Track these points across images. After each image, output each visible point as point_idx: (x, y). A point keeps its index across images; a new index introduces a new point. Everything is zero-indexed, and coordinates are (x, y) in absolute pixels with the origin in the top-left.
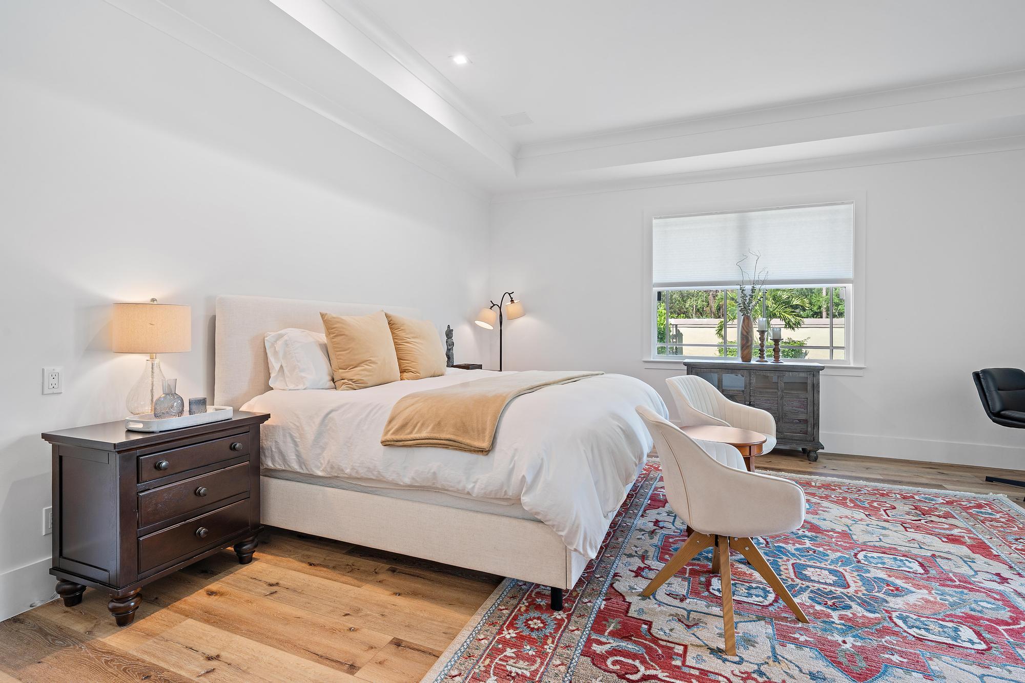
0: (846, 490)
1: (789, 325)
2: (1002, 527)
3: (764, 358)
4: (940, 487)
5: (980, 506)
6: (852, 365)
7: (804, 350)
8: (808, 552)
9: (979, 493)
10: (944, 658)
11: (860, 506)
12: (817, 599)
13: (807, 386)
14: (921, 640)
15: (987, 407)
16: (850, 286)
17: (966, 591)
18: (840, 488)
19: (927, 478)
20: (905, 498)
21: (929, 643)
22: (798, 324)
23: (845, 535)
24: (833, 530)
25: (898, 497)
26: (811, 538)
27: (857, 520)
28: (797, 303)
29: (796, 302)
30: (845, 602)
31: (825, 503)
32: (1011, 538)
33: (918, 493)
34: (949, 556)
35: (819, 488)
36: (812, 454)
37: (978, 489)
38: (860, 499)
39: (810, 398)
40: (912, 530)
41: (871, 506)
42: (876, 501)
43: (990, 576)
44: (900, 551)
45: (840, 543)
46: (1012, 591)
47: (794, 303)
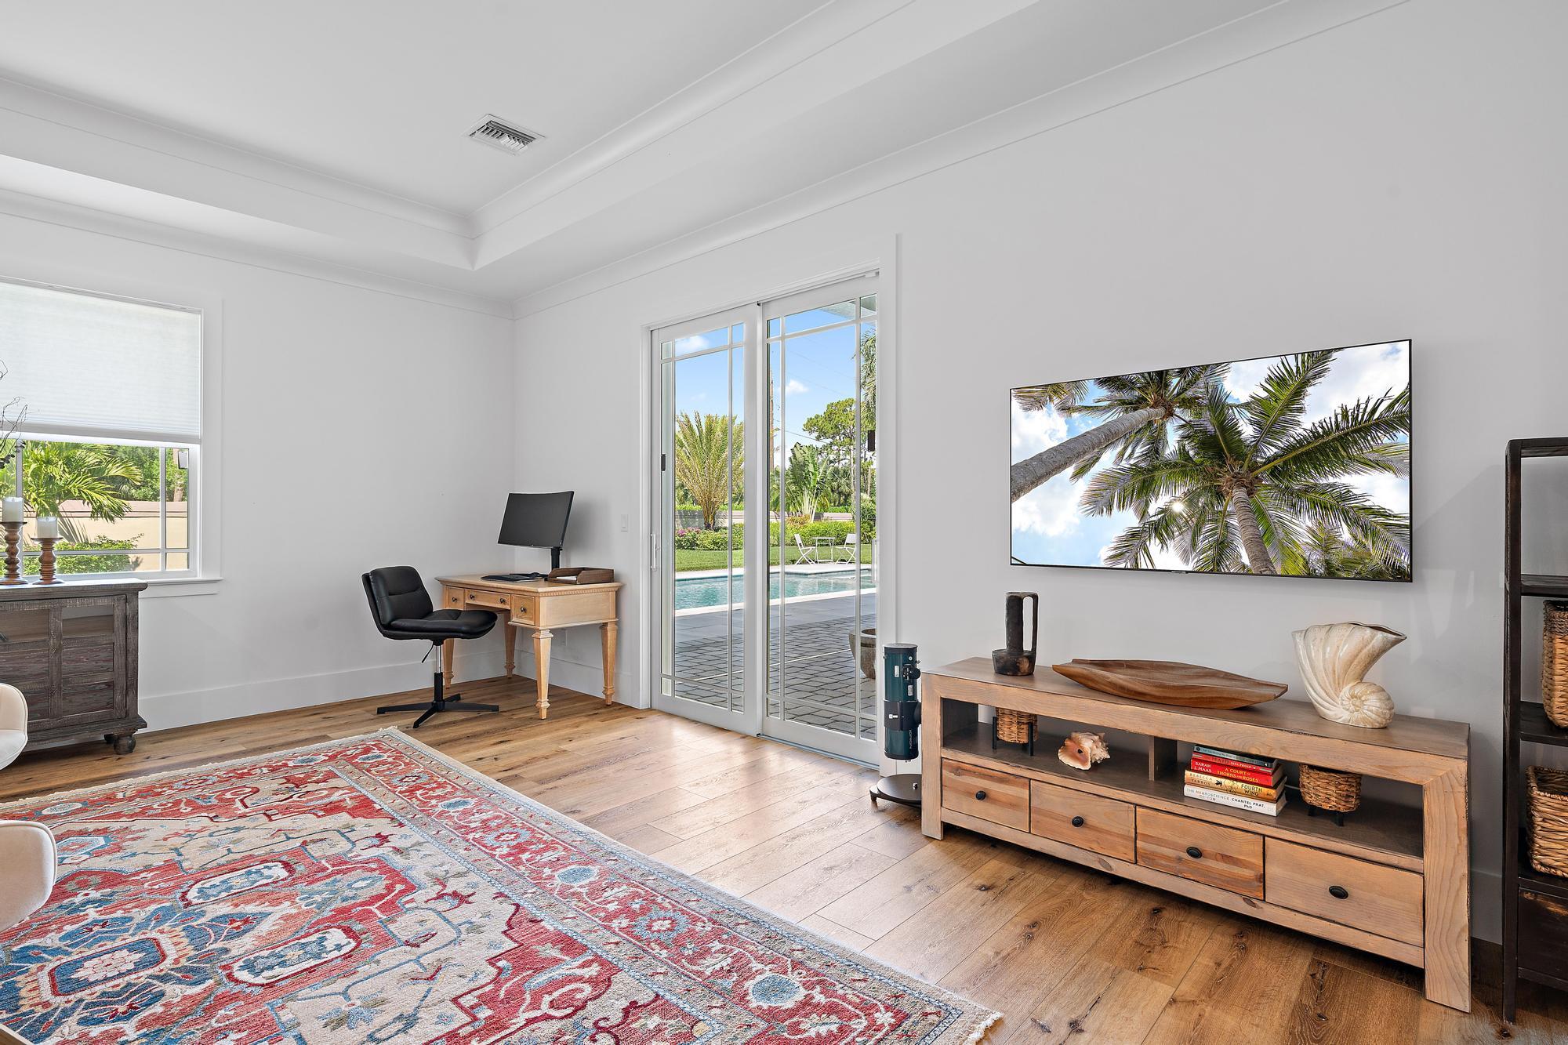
0: (182, 787)
1: (98, 511)
2: (389, 769)
3: (17, 575)
4: (325, 738)
5: (367, 750)
6: (200, 577)
7: (132, 558)
8: (91, 930)
9: (369, 733)
10: (302, 994)
11: (202, 807)
12: (96, 1016)
13: (113, 622)
14: (270, 985)
15: (377, 618)
16: (195, 449)
17: (339, 877)
18: (171, 788)
19: (309, 730)
20: (273, 770)
21: (283, 983)
22: (119, 512)
23: (171, 867)
24: (148, 869)
25: (264, 772)
26: (100, 900)
27: (193, 833)
28: (117, 474)
29: (115, 471)
30: (154, 991)
31: (139, 824)
32: (395, 781)
33: (294, 757)
34: (325, 835)
35: (131, 799)
36: (125, 742)
37: (368, 727)
38: (204, 795)
39: (119, 641)
40: (280, 816)
41: (221, 800)
42: (228, 790)
43: (369, 842)
44: (258, 856)
45: (157, 887)
46: (391, 849)
47: (112, 473)
